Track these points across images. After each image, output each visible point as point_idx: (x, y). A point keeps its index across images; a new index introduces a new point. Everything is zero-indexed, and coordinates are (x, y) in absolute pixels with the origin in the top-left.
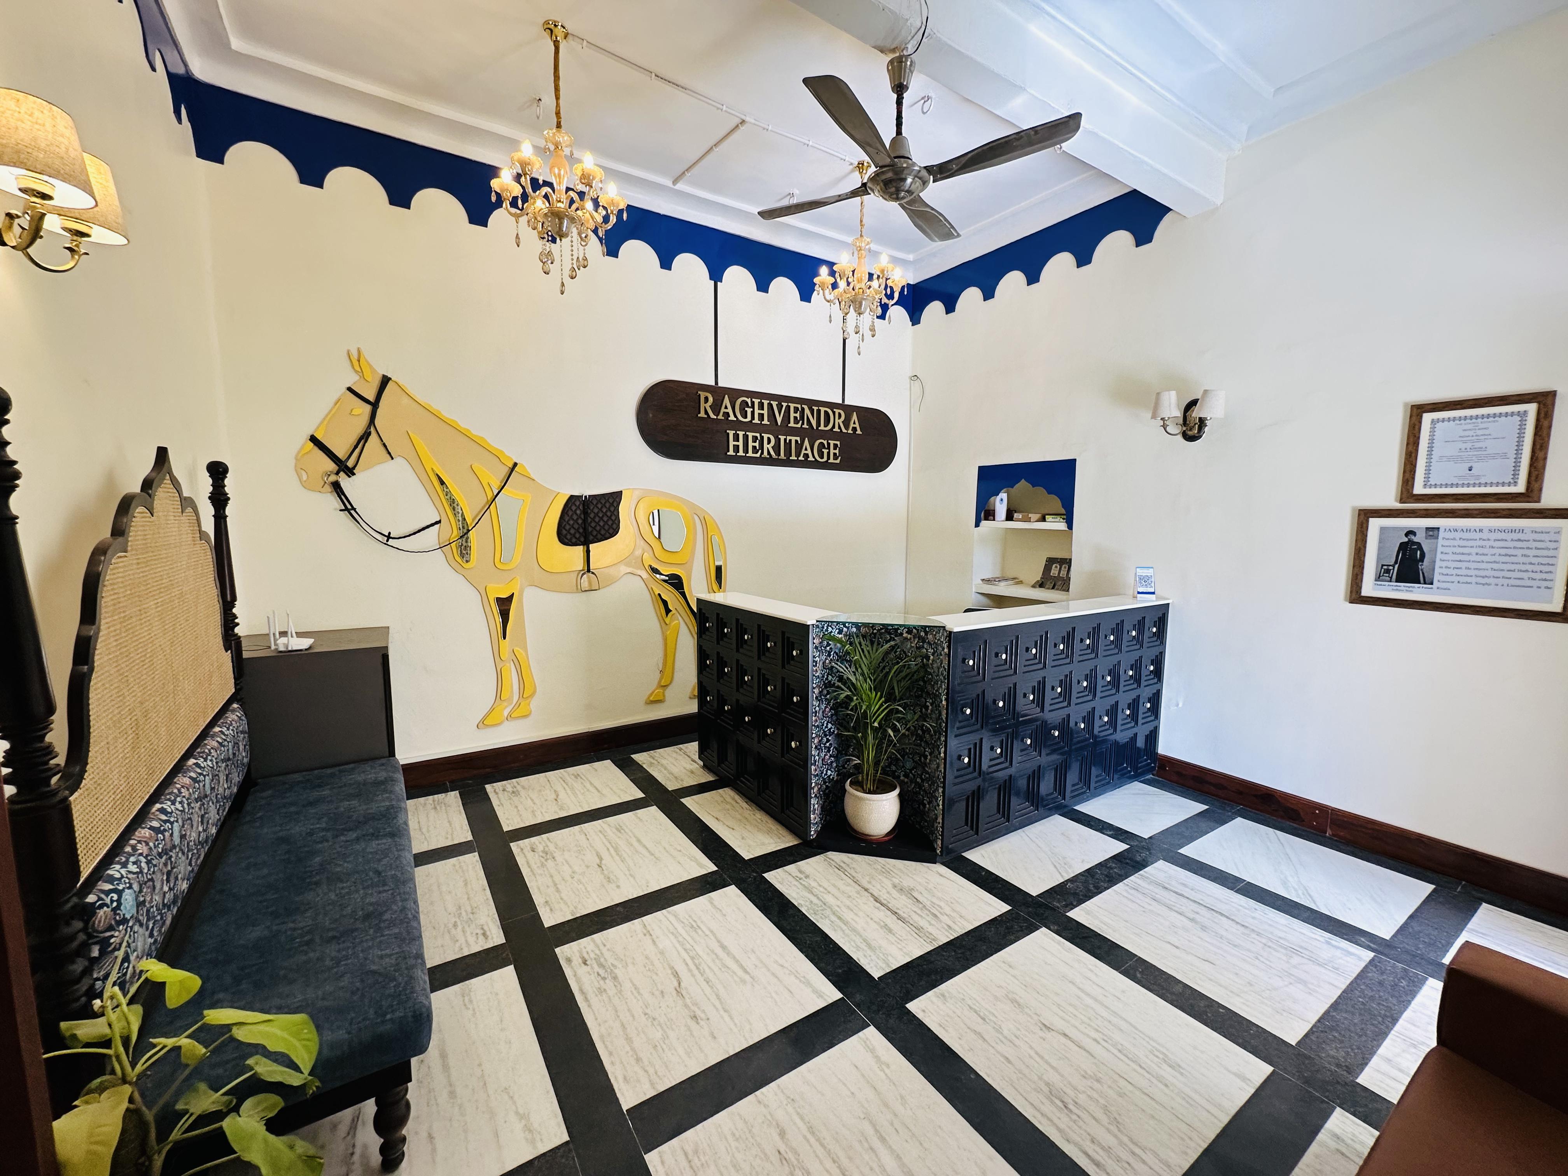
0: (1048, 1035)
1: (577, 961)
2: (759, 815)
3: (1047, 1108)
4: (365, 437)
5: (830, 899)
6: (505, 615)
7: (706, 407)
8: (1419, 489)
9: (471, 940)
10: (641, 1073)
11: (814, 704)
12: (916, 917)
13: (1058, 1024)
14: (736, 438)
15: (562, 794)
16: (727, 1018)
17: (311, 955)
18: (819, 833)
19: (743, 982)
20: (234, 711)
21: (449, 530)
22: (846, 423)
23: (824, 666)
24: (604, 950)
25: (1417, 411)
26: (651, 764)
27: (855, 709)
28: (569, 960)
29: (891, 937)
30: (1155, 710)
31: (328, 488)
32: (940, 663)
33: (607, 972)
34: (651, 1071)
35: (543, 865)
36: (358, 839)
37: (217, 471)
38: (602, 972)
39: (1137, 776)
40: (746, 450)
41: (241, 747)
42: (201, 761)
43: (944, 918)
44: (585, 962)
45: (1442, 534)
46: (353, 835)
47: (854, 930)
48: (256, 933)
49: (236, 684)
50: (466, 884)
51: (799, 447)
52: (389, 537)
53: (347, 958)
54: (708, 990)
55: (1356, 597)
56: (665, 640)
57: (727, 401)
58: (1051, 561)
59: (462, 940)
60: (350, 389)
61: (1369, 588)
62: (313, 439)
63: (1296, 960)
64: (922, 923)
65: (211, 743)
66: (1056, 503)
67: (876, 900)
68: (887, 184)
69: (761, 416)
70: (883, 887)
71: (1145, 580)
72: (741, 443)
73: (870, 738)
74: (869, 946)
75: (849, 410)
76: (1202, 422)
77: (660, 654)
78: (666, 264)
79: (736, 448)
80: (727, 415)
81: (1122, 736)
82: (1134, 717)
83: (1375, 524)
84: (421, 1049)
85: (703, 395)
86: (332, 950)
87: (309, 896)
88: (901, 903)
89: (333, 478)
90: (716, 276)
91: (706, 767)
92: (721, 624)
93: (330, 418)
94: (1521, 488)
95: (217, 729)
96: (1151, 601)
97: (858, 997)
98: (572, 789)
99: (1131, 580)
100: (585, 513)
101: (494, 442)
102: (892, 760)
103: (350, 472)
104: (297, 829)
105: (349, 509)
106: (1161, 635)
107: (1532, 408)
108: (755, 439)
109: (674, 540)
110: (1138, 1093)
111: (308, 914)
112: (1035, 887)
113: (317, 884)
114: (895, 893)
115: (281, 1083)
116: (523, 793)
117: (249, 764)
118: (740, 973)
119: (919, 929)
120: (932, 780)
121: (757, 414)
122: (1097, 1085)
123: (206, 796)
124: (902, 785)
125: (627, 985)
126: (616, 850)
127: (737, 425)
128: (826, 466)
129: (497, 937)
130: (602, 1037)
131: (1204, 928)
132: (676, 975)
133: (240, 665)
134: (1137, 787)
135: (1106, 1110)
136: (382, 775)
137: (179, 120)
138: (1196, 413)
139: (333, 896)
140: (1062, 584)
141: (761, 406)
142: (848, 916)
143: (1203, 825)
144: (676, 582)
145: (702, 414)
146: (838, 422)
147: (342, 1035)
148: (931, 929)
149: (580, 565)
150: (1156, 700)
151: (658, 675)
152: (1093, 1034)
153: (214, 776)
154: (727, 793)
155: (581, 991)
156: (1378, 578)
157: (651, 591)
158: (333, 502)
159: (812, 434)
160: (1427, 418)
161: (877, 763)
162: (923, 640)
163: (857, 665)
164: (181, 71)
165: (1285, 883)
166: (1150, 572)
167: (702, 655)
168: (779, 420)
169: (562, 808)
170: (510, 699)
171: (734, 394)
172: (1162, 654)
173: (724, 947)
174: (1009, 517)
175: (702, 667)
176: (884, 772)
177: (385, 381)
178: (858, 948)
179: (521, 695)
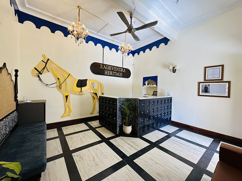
0: (157, 164)
1: (76, 156)
2: (109, 131)
3: (157, 177)
4: (44, 68)
5: (120, 144)
6: (67, 99)
7: (101, 67)
8: (206, 79)
9: (56, 153)
10: (86, 175)
11: (118, 111)
12: (135, 146)
13: (159, 162)
14: (106, 72)
15: (75, 129)
16: (103, 165)
17: (24, 154)
18: (119, 133)
19: (106, 158)
20: (15, 112)
21: (58, 84)
22: (123, 70)
23: (120, 106)
24: (81, 154)
25: (206, 68)
26: (91, 124)
27: (124, 112)
28: (74, 156)
29: (131, 150)
30: (171, 114)
31: (37, 76)
32: (138, 105)
33: (81, 158)
34: (88, 174)
35: (71, 140)
36: (36, 134)
37: (16, 71)
38: (80, 157)
39: (168, 124)
40: (107, 74)
41: (16, 119)
42: (7, 119)
43: (139, 146)
44: (77, 156)
45: (210, 85)
46: (35, 134)
47: (124, 149)
48: (13, 151)
49: (16, 108)
50: (56, 143)
51: (116, 74)
52: (47, 85)
53: (31, 154)
54: (99, 160)
55: (199, 95)
56: (94, 103)
57: (105, 66)
58: (154, 92)
59: (55, 153)
60: (42, 60)
61: (200, 94)
62: (35, 68)
63: (195, 151)
64: (136, 147)
65: (9, 117)
66: (155, 82)
67: (128, 144)
68: (129, 31)
69: (110, 69)
70: (129, 142)
71: (168, 93)
72: (107, 73)
73: (127, 117)
74: (127, 151)
75: (124, 68)
76: (176, 70)
77: (93, 106)
78: (96, 45)
79: (106, 73)
80: (105, 68)
81: (166, 118)
82: (168, 114)
83: (201, 84)
84: (44, 171)
85: (101, 65)
86: (28, 153)
87: (25, 144)
88: (132, 144)
89: (38, 75)
90: (103, 47)
91: (100, 124)
92: (103, 100)
93: (38, 65)
94: (220, 78)
95: (11, 115)
96: (169, 96)
97: (125, 160)
98: (77, 128)
99: (166, 94)
100: (81, 82)
101: (67, 71)
102: (131, 121)
103: (41, 74)
104: (25, 133)
105: (40, 80)
106: (171, 102)
107: (221, 67)
108: (109, 72)
109: (96, 87)
110: (172, 173)
111: (25, 147)
112: (154, 141)
113: (27, 142)
114: (131, 142)
115: (13, 177)
116: (68, 128)
117: (17, 122)
118: (105, 156)
119: (135, 148)
120: (137, 124)
121: (109, 68)
122: (166, 172)
123: (7, 126)
124: (132, 125)
125: (85, 160)
126: (84, 137)
127: (106, 70)
128: (120, 77)
129: (61, 152)
130: (79, 169)
131: (180, 146)
132: (93, 157)
133: (17, 105)
134: (169, 126)
135: (167, 176)
136: (42, 124)
137: (16, 16)
138: (175, 69)
139: (30, 144)
140: (156, 95)
141: (110, 67)
142: (123, 146)
143: (179, 131)
144: (96, 94)
145: (101, 68)
146: (122, 70)
147: (27, 168)
148: (137, 148)
149: (80, 91)
150: (171, 112)
151: (92, 109)
152: (165, 164)
153: (9, 122)
154: (103, 128)
155: (76, 161)
156: (202, 92)
157: (92, 95)
158: (38, 78)
159: (118, 72)
160: (207, 69)
161: (128, 122)
162: (135, 101)
163: (125, 105)
164: (17, 9)
165: (192, 139)
166: (169, 92)
167: (100, 105)
168: (113, 69)
169: (75, 131)
170: (67, 113)
171: (106, 65)
172: (171, 105)
173: (102, 152)
174: (148, 85)
175: (100, 107)
176: (129, 123)
177: (48, 59)
178: (125, 152)
179: (69, 112)
